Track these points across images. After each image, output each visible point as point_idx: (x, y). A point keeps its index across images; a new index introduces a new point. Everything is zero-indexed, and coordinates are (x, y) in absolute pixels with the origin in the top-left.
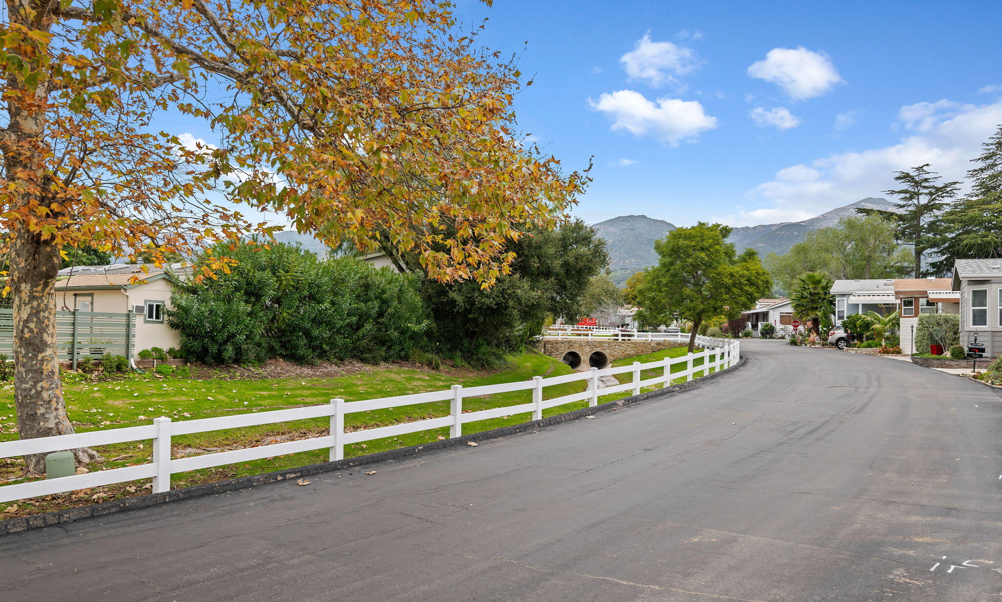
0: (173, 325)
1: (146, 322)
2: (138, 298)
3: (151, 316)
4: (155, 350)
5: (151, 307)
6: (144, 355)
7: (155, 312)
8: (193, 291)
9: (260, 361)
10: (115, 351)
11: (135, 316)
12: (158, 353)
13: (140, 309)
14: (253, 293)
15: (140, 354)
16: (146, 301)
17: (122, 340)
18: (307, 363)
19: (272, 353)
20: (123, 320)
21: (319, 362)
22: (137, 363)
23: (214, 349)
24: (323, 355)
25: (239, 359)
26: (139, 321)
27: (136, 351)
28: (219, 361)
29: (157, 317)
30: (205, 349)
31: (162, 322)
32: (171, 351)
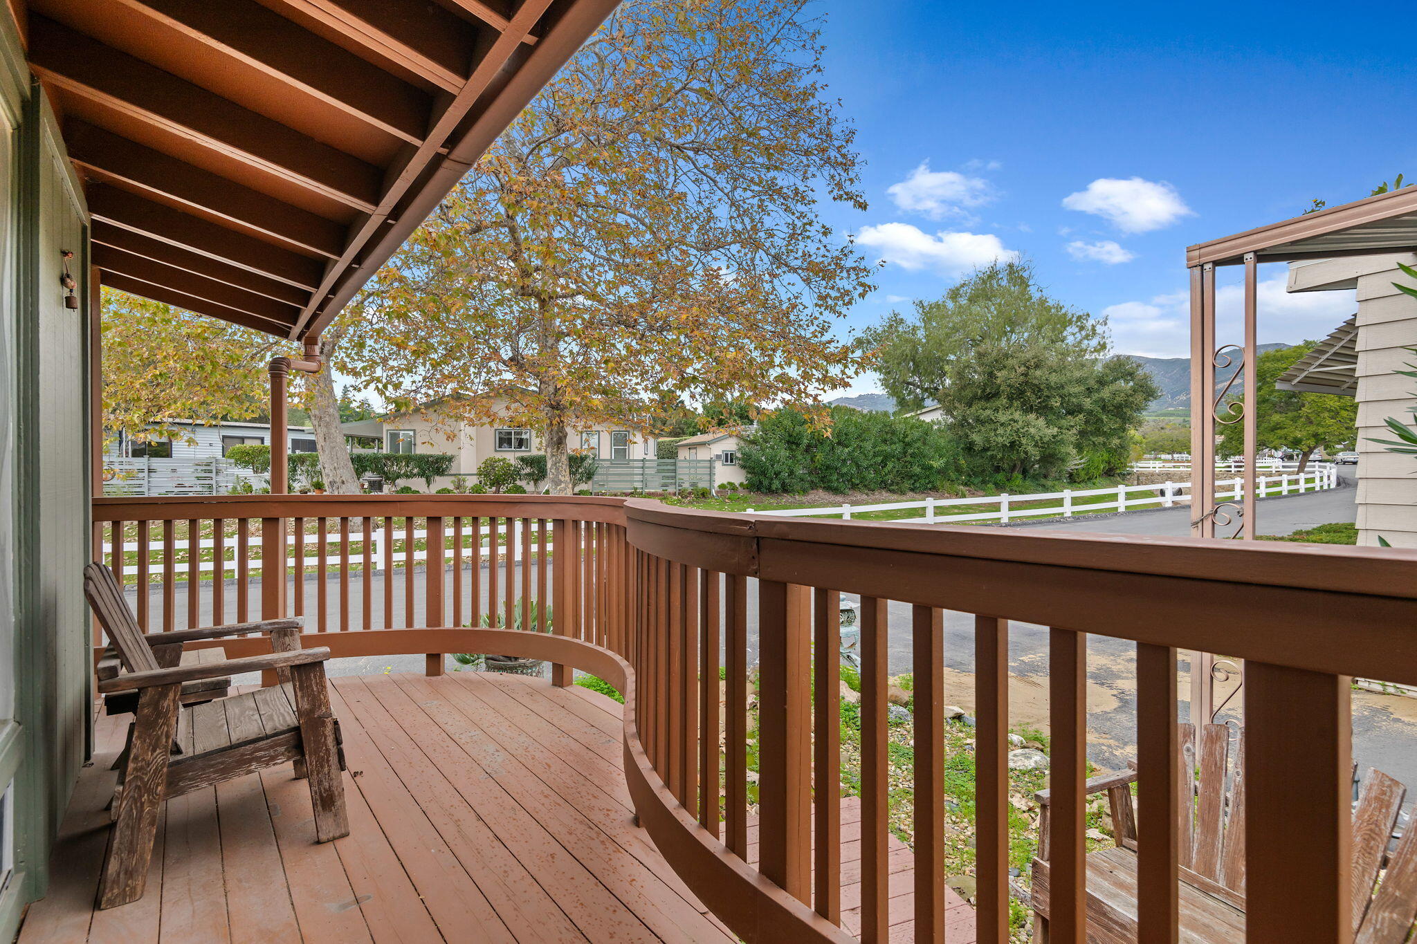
0: (743, 467)
1: (723, 465)
2: (718, 449)
3: (727, 461)
4: (729, 483)
5: (727, 455)
6: (722, 487)
7: (729, 458)
8: (754, 442)
9: (805, 491)
10: (702, 485)
11: (715, 461)
12: (732, 486)
13: (718, 457)
14: (792, 442)
15: (720, 487)
16: (723, 451)
17: (707, 478)
18: (842, 493)
19: (814, 486)
20: (707, 464)
21: (850, 492)
22: (717, 492)
23: (766, 482)
24: (854, 487)
25: (785, 489)
26: (718, 465)
27: (717, 484)
28: (770, 491)
29: (732, 461)
30: (761, 483)
31: (735, 465)
32: (741, 484)
